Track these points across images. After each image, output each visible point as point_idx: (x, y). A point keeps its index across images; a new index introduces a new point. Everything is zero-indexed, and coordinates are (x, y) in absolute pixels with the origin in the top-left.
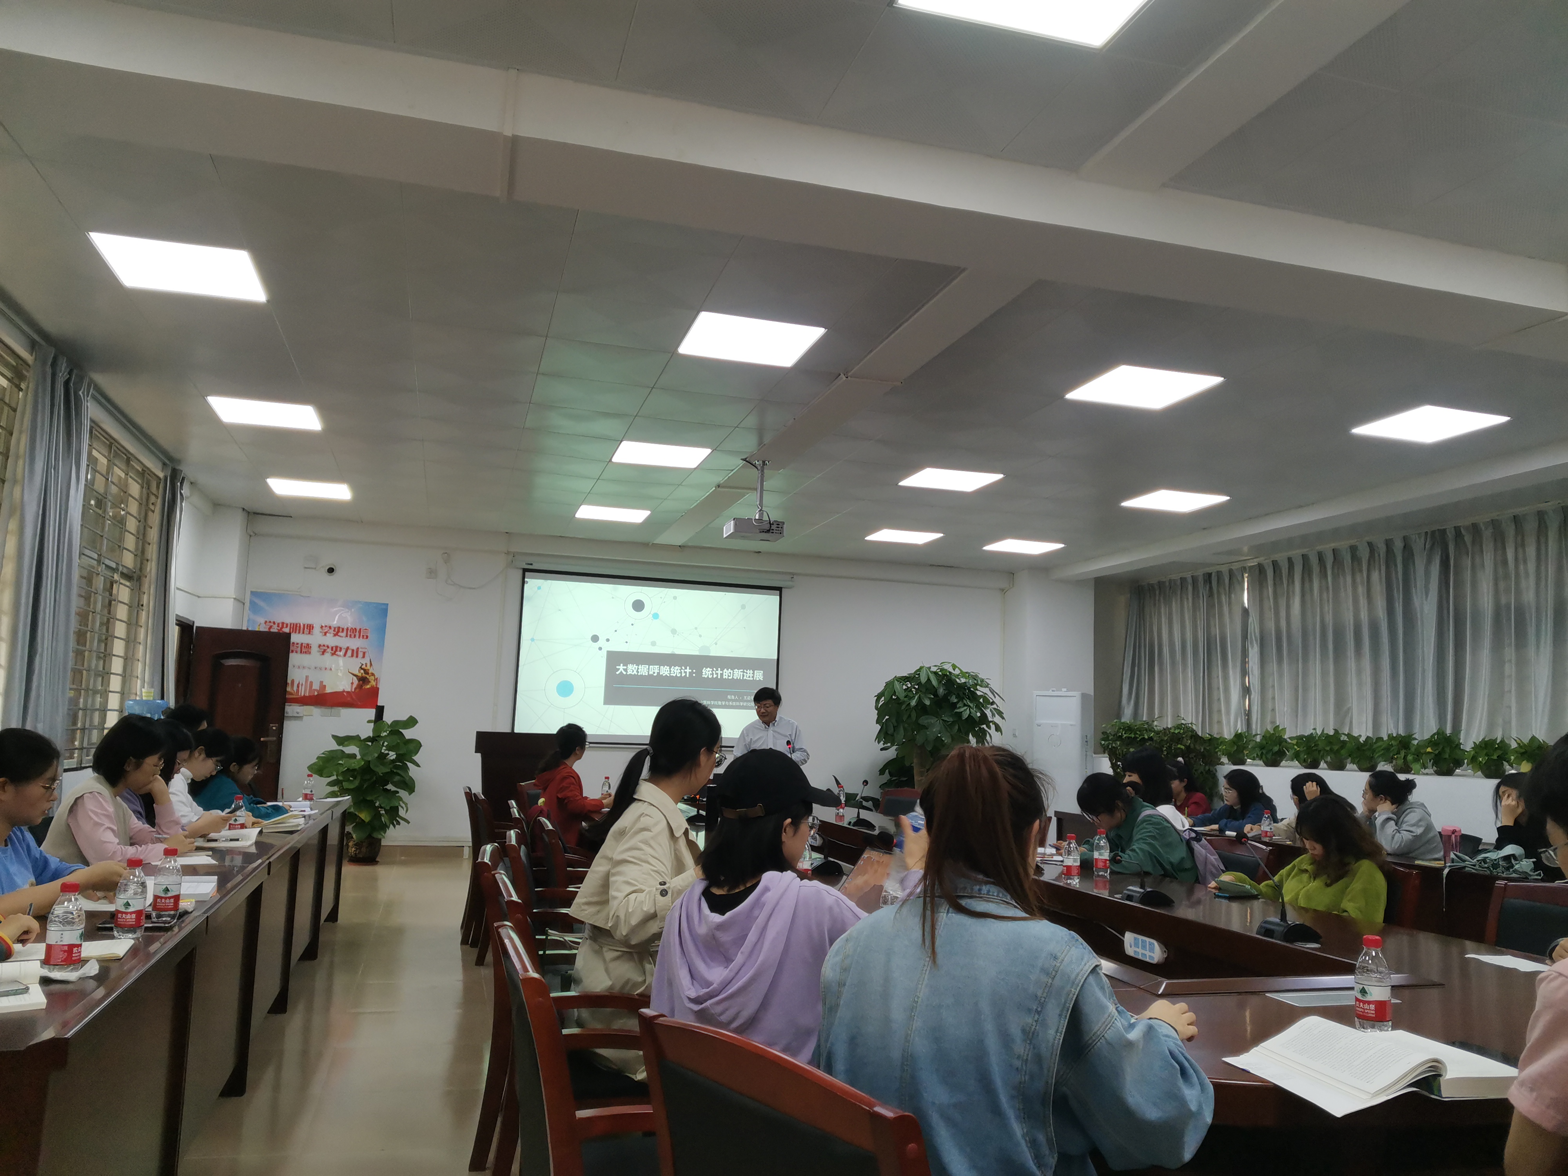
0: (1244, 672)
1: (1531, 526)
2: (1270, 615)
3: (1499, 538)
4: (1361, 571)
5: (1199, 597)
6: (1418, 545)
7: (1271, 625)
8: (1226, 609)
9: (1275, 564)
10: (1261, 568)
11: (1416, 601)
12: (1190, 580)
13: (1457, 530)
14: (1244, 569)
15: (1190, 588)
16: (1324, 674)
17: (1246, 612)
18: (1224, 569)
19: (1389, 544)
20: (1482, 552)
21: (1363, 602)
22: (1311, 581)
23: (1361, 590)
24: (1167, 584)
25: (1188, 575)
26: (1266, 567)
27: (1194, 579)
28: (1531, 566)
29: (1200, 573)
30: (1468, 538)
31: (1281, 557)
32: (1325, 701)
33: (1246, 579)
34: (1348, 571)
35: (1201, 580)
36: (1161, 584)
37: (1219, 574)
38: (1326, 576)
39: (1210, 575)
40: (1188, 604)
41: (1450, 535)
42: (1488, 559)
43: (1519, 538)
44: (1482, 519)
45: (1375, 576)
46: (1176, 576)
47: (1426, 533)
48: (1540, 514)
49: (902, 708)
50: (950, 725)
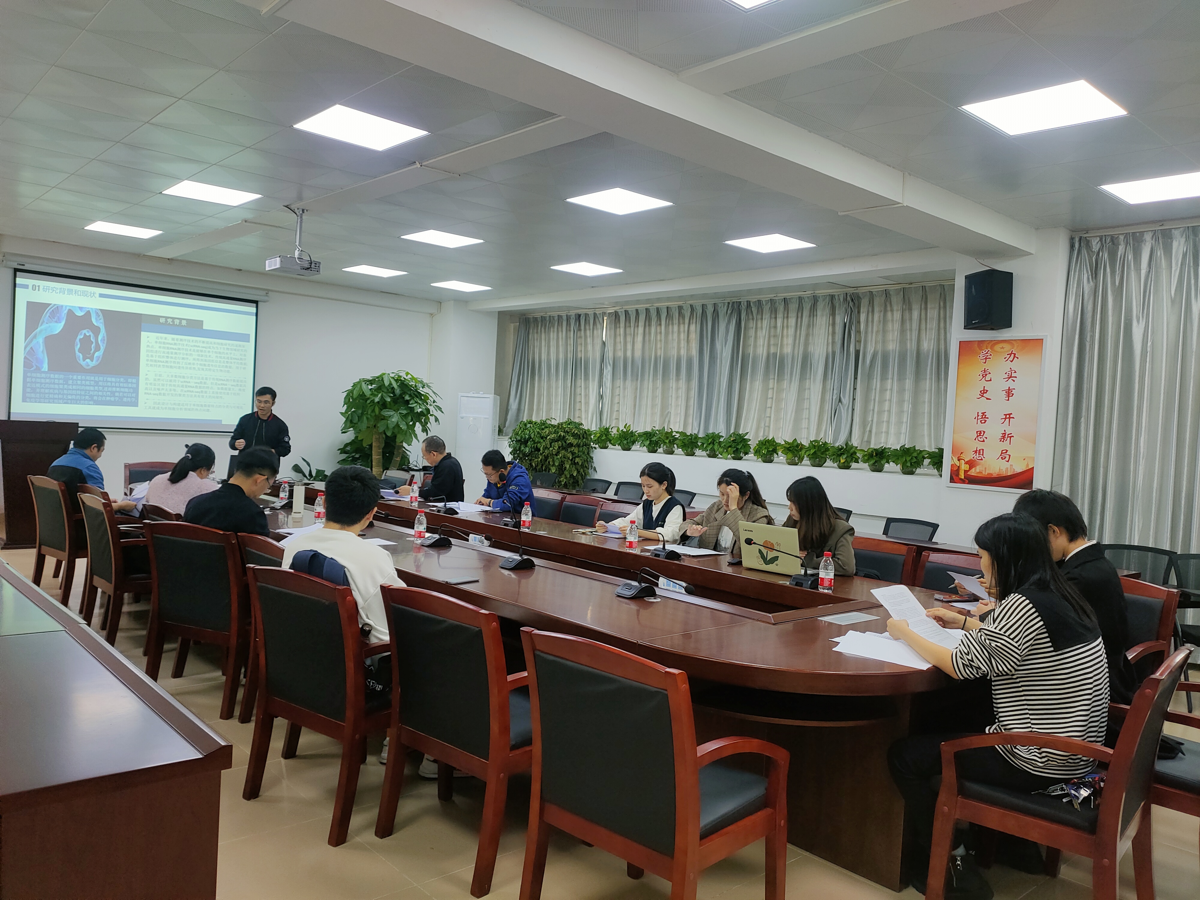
0: (600, 384)
1: (793, 306)
2: (620, 346)
3: (774, 311)
4: (684, 323)
5: (570, 331)
6: (722, 311)
7: (620, 354)
8: (589, 340)
9: (626, 312)
10: (616, 314)
11: (718, 346)
12: (565, 318)
13: (749, 303)
14: (604, 314)
15: (565, 323)
16: (654, 389)
17: (604, 343)
18: (591, 312)
19: (704, 306)
20: (762, 319)
21: (683, 344)
22: (650, 325)
23: (683, 336)
24: (548, 319)
25: (564, 314)
26: (620, 314)
27: (568, 318)
28: (791, 331)
29: (573, 313)
30: (754, 310)
31: (631, 308)
32: (653, 406)
33: (605, 321)
34: (676, 321)
35: (573, 317)
36: (543, 319)
37: (586, 315)
38: (660, 325)
39: (579, 316)
40: (563, 335)
41: (744, 307)
42: (765, 323)
43: (786, 313)
44: (764, 297)
45: (693, 327)
46: (555, 314)
47: (729, 303)
48: (800, 299)
49: (368, 402)
50: (404, 417)
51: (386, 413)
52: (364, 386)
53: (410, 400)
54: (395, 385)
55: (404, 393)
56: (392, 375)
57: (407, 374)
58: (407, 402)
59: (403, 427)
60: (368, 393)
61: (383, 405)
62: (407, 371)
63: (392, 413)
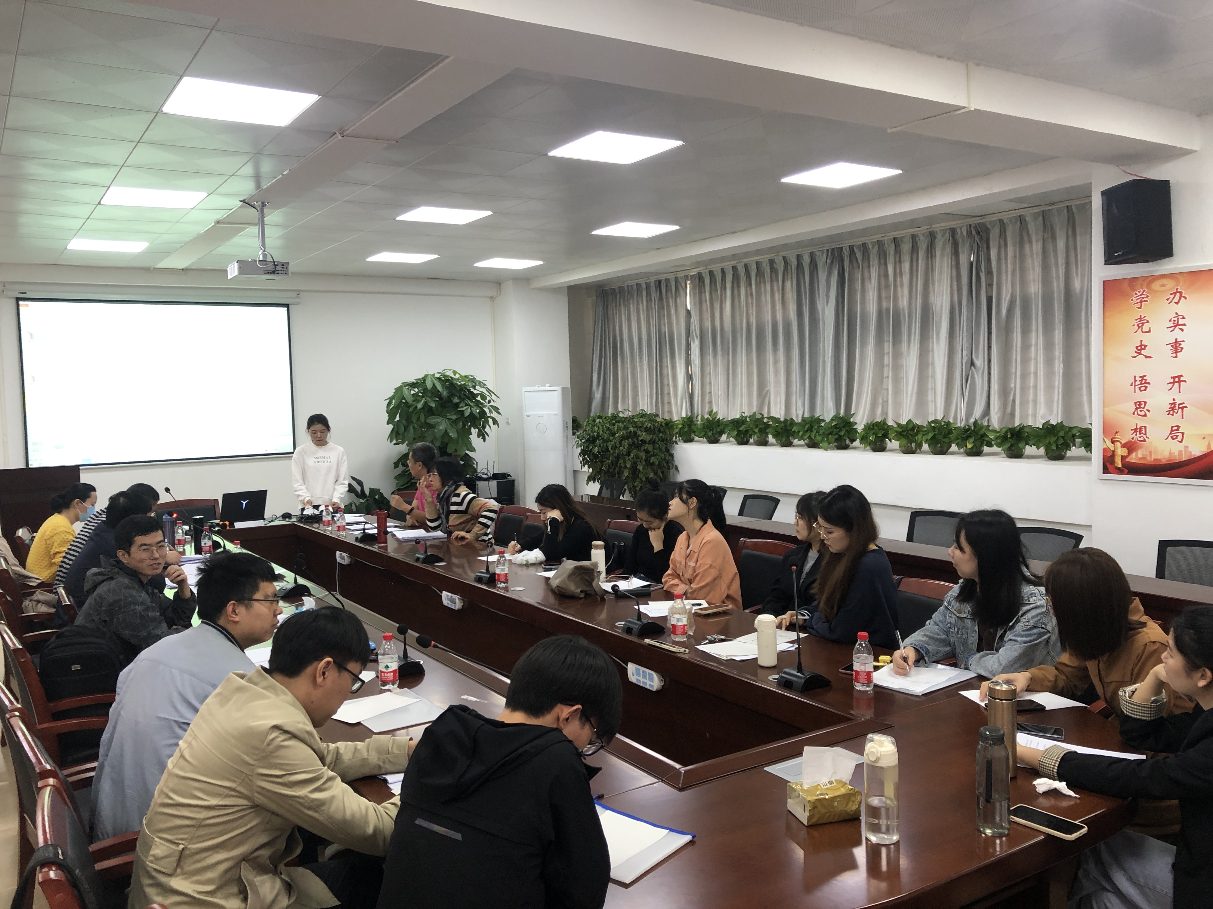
0: (688, 363)
1: (906, 247)
2: (707, 316)
3: (883, 256)
4: (777, 280)
5: (651, 300)
6: (821, 260)
7: (708, 324)
8: (673, 311)
9: (711, 273)
10: (700, 277)
11: (819, 307)
12: (644, 286)
13: (851, 248)
14: (686, 277)
15: (644, 293)
16: (749, 363)
17: (688, 312)
18: (672, 277)
19: (799, 257)
20: (869, 267)
21: (779, 307)
22: (739, 286)
23: (778, 297)
24: (626, 289)
25: (642, 282)
26: (704, 275)
27: (648, 285)
28: (906, 279)
29: (652, 280)
30: (859, 255)
31: (716, 268)
32: (750, 385)
33: (688, 286)
34: (767, 279)
35: (653, 285)
36: (621, 289)
37: (667, 281)
38: (750, 284)
39: (660, 282)
40: (643, 307)
41: (846, 252)
42: (874, 272)
43: (898, 256)
44: (870, 240)
45: (788, 284)
46: (633, 283)
47: (828, 250)
48: (914, 237)
49: (411, 410)
50: (455, 422)
51: (432, 420)
52: (405, 390)
53: (460, 403)
54: (439, 387)
55: (452, 395)
56: (438, 375)
57: (455, 373)
58: (457, 405)
59: (453, 434)
60: (410, 399)
61: (429, 411)
62: (453, 369)
63: (439, 419)
